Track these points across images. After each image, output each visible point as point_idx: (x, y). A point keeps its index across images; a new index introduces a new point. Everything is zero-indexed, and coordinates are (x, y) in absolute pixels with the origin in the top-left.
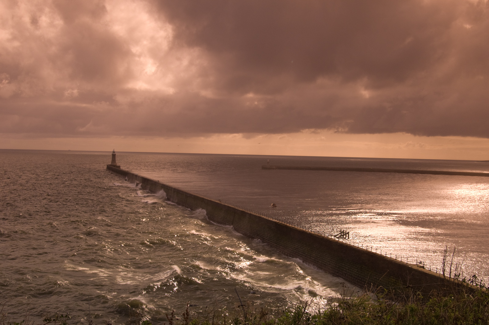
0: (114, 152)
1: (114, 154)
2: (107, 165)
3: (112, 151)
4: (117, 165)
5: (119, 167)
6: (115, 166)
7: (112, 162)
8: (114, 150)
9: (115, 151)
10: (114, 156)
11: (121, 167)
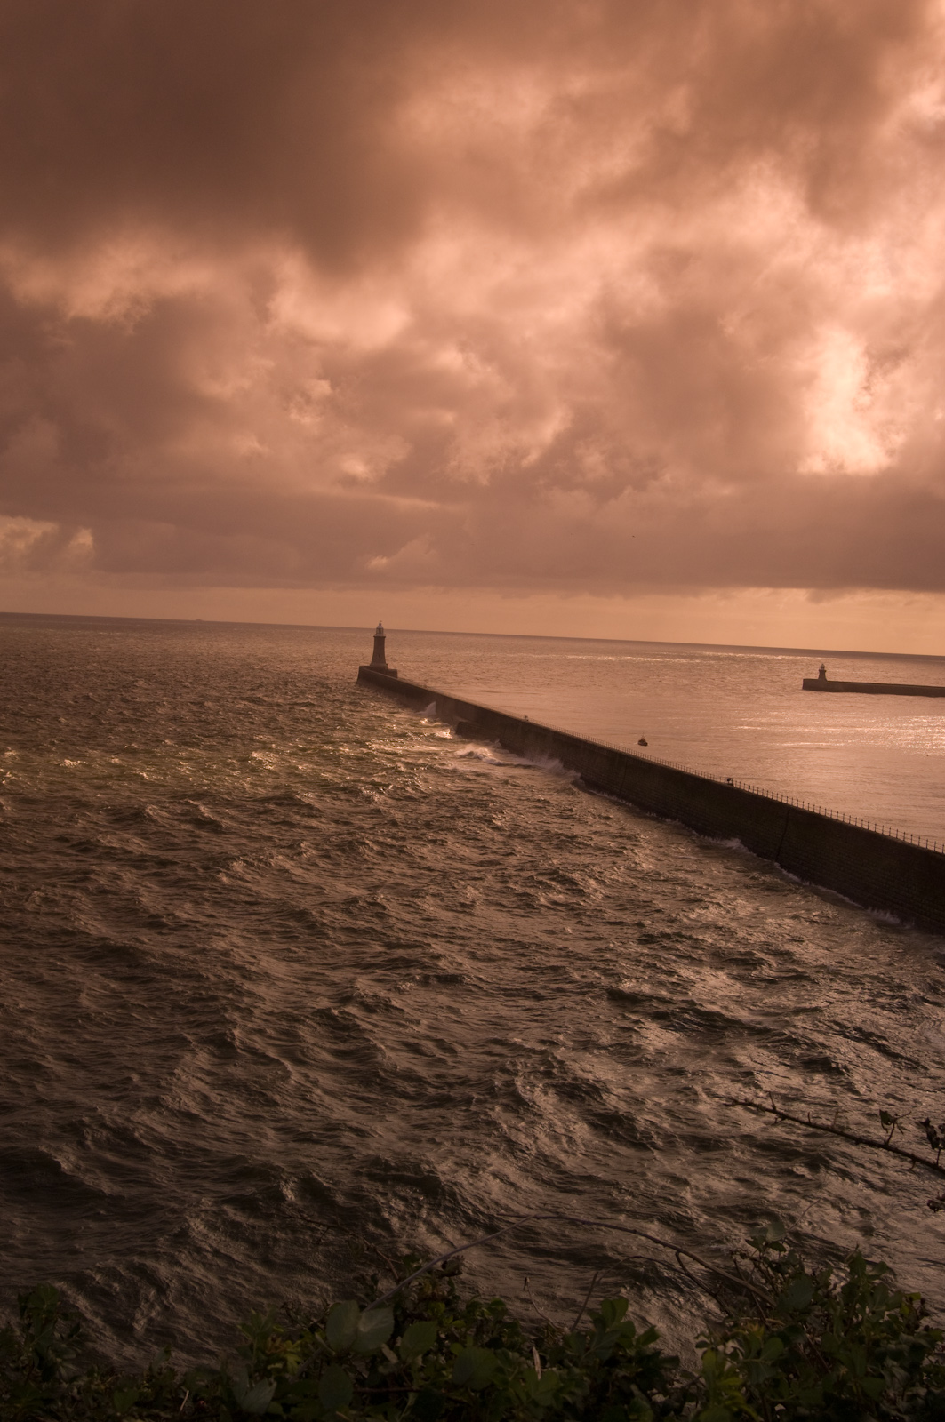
0: (380, 630)
1: (379, 635)
2: (361, 667)
3: (375, 626)
4: (390, 667)
5: (395, 673)
6: (385, 670)
7: (373, 660)
8: (380, 624)
9: (385, 626)
10: (380, 641)
11: (400, 675)
